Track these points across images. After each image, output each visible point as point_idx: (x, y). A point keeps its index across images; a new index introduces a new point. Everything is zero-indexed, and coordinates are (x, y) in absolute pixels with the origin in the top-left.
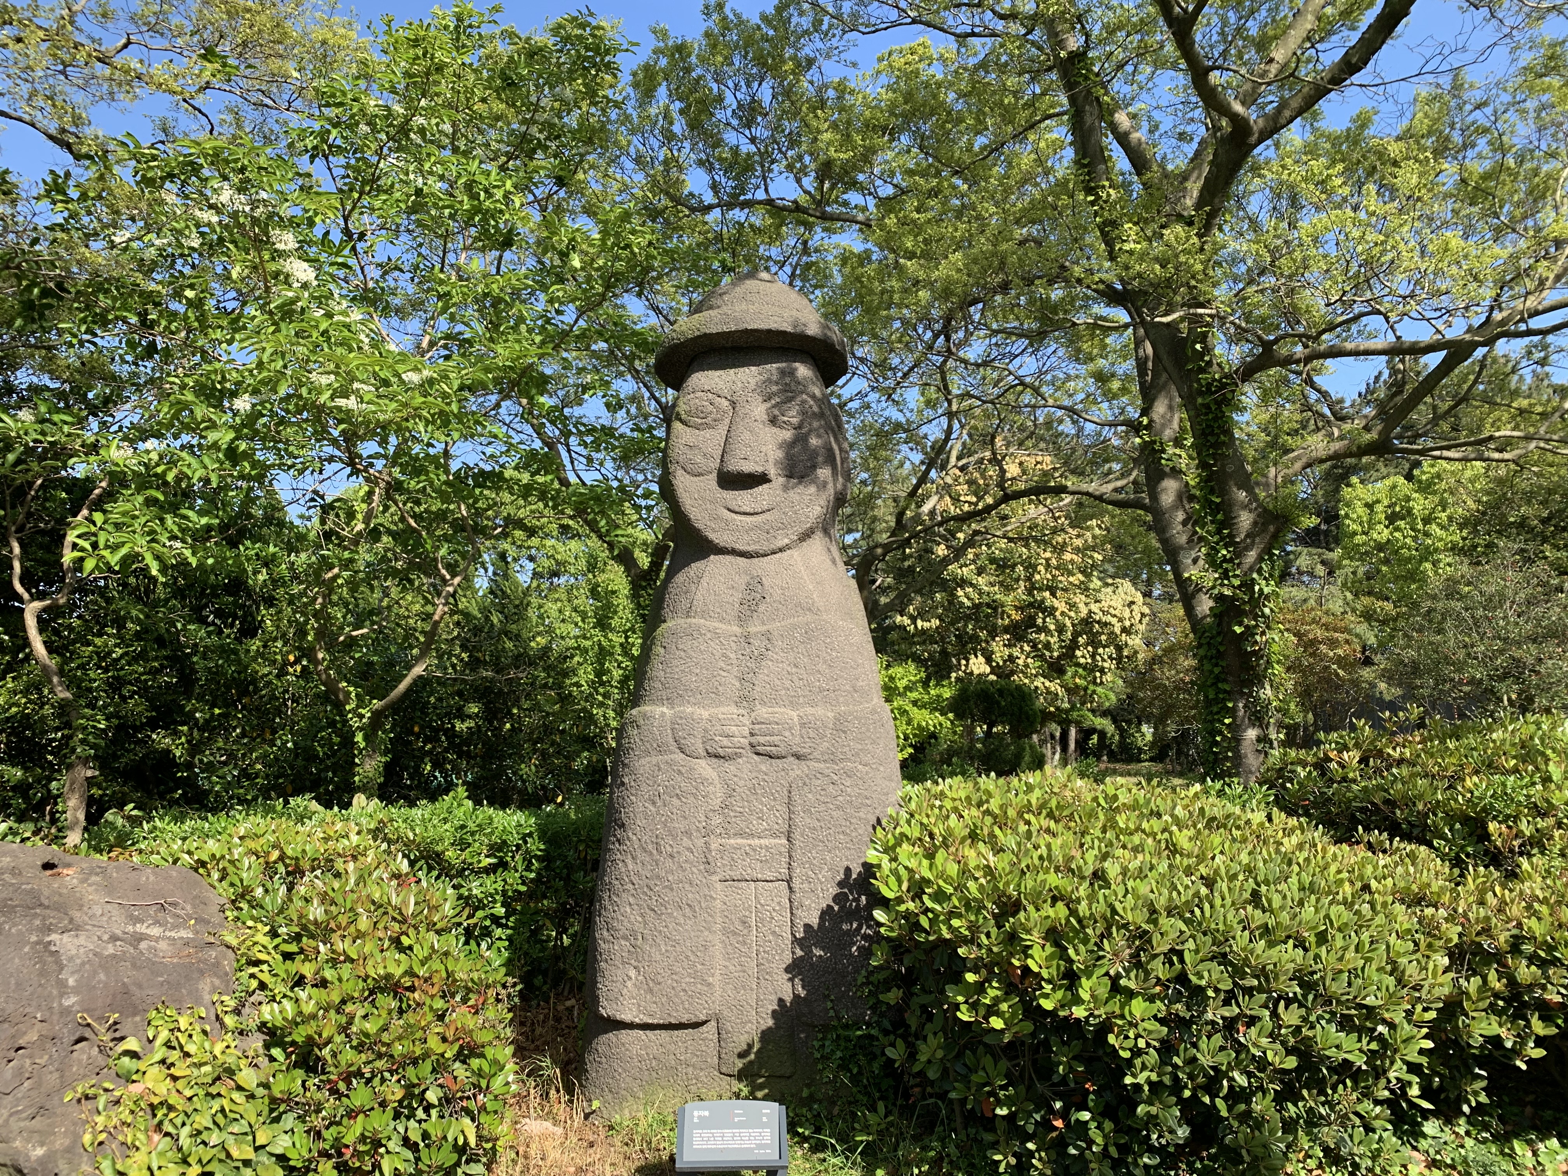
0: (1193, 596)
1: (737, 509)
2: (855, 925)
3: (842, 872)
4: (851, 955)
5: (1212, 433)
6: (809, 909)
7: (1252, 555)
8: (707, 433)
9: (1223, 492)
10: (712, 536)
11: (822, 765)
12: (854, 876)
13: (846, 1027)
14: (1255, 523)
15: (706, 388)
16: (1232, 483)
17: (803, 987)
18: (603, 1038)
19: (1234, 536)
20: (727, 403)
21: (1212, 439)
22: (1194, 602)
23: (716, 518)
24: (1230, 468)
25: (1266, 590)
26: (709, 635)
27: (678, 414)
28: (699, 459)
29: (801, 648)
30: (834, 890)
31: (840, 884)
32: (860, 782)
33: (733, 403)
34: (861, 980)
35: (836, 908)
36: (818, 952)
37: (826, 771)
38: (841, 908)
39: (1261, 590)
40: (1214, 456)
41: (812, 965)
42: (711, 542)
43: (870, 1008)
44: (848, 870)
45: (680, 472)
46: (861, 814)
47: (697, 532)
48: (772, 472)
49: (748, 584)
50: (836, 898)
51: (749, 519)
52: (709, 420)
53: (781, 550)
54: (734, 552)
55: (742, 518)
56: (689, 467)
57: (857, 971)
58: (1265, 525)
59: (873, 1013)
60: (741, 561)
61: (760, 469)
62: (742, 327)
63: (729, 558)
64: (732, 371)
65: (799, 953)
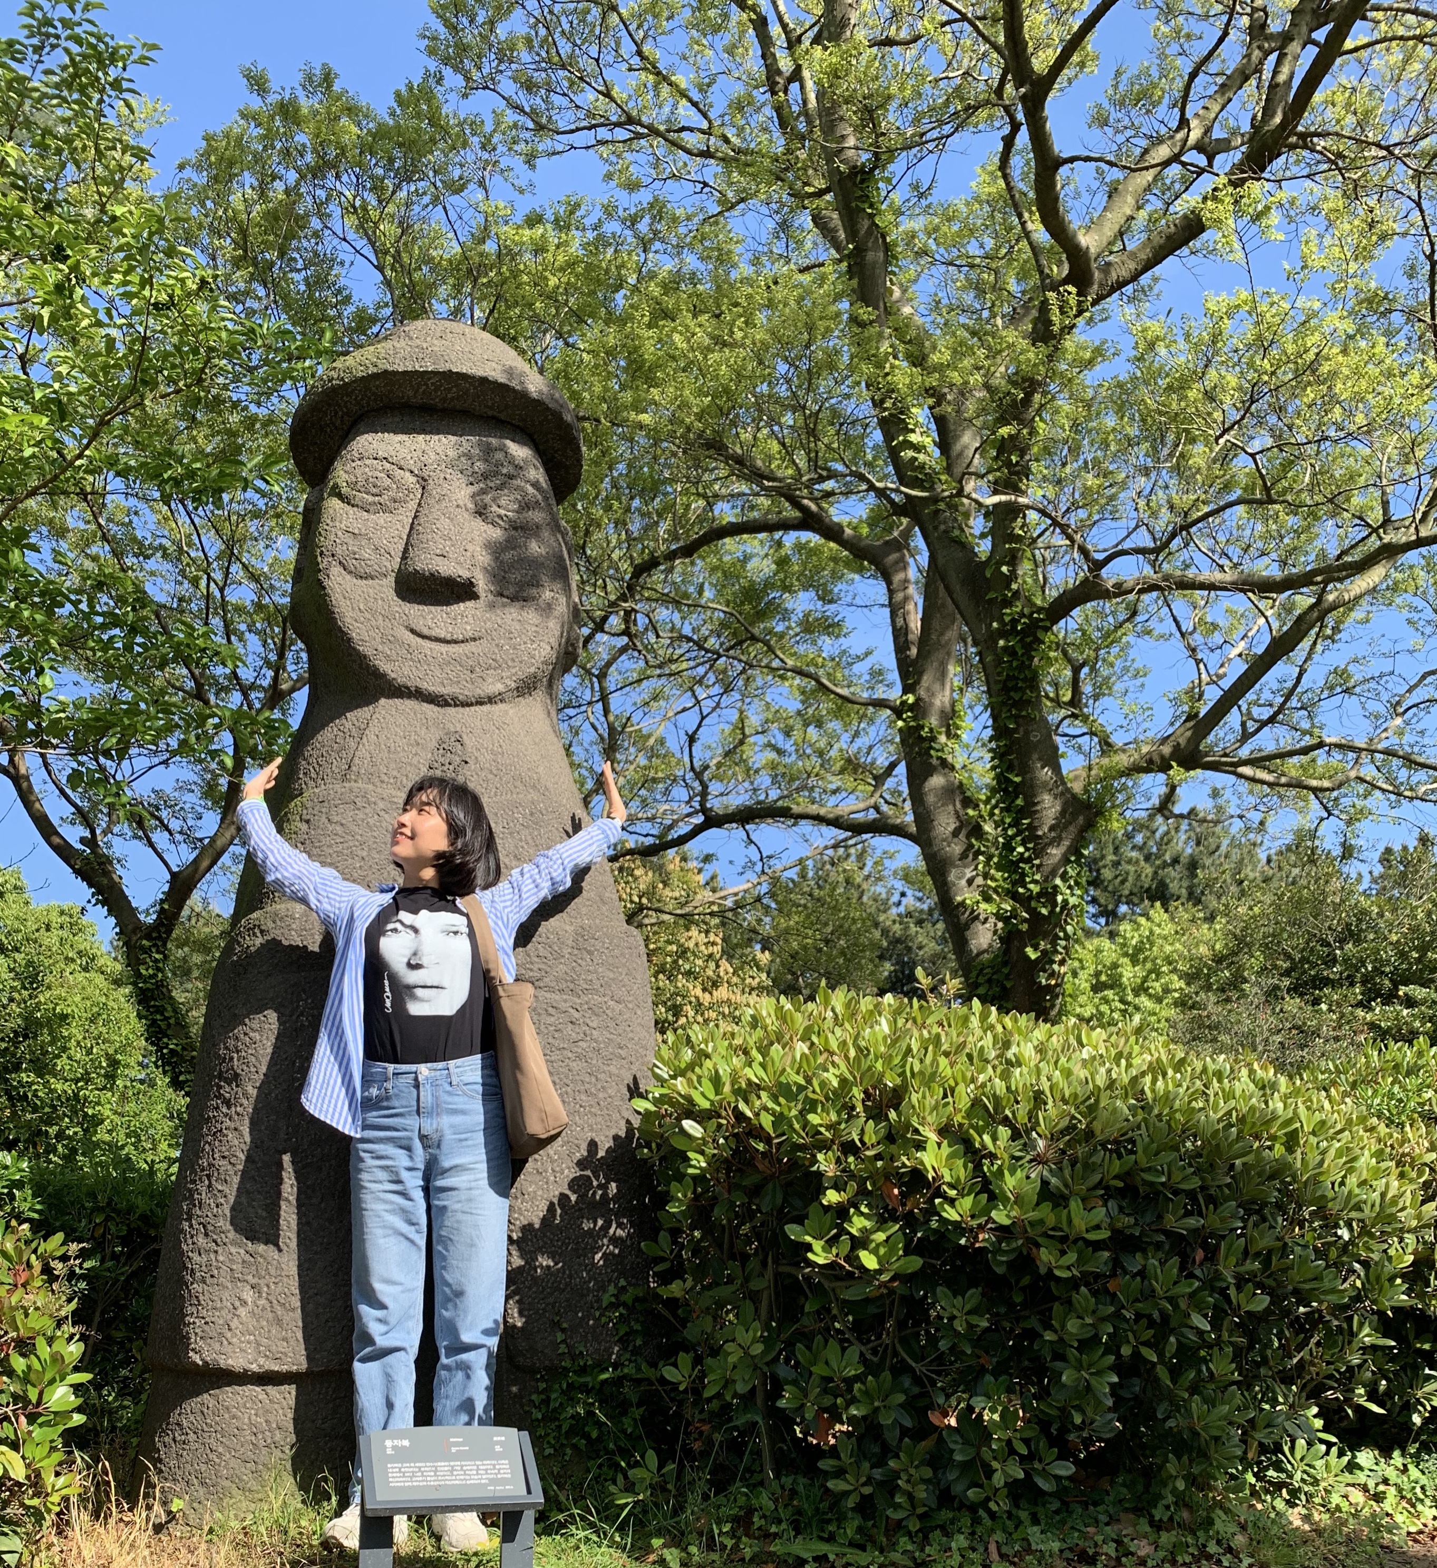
0: (967, 926)
1: (426, 631)
2: (600, 1222)
3: (584, 1146)
4: (594, 1264)
5: (1016, 689)
6: (533, 1199)
7: (1056, 853)
8: (382, 519)
9: (1025, 770)
10: (385, 667)
11: (557, 997)
12: (601, 1154)
13: (583, 1371)
14: (1063, 812)
15: (381, 454)
16: (1035, 756)
17: (521, 1314)
18: (193, 1404)
19: (1036, 829)
20: (413, 479)
21: (1016, 696)
22: (968, 934)
23: (394, 640)
24: (1035, 737)
25: (1073, 901)
26: (381, 805)
27: (336, 486)
28: (367, 553)
29: (524, 833)
30: (571, 1172)
31: (581, 1164)
32: (612, 1024)
33: (423, 482)
34: (607, 1299)
35: (573, 1198)
36: (544, 1261)
37: (563, 1006)
38: (582, 1197)
39: (1065, 902)
40: (1016, 718)
41: (535, 1279)
42: (384, 675)
43: (620, 1340)
44: (593, 1145)
45: (336, 570)
46: (612, 1069)
47: (362, 659)
48: (482, 584)
49: (441, 742)
50: (574, 1184)
51: (444, 648)
52: (384, 499)
53: (491, 700)
54: (419, 695)
55: (433, 645)
56: (351, 563)
57: (603, 1288)
58: (1074, 817)
59: (624, 1349)
60: (430, 709)
61: (465, 574)
62: (442, 367)
63: (409, 705)
64: (421, 438)
65: (518, 1262)
